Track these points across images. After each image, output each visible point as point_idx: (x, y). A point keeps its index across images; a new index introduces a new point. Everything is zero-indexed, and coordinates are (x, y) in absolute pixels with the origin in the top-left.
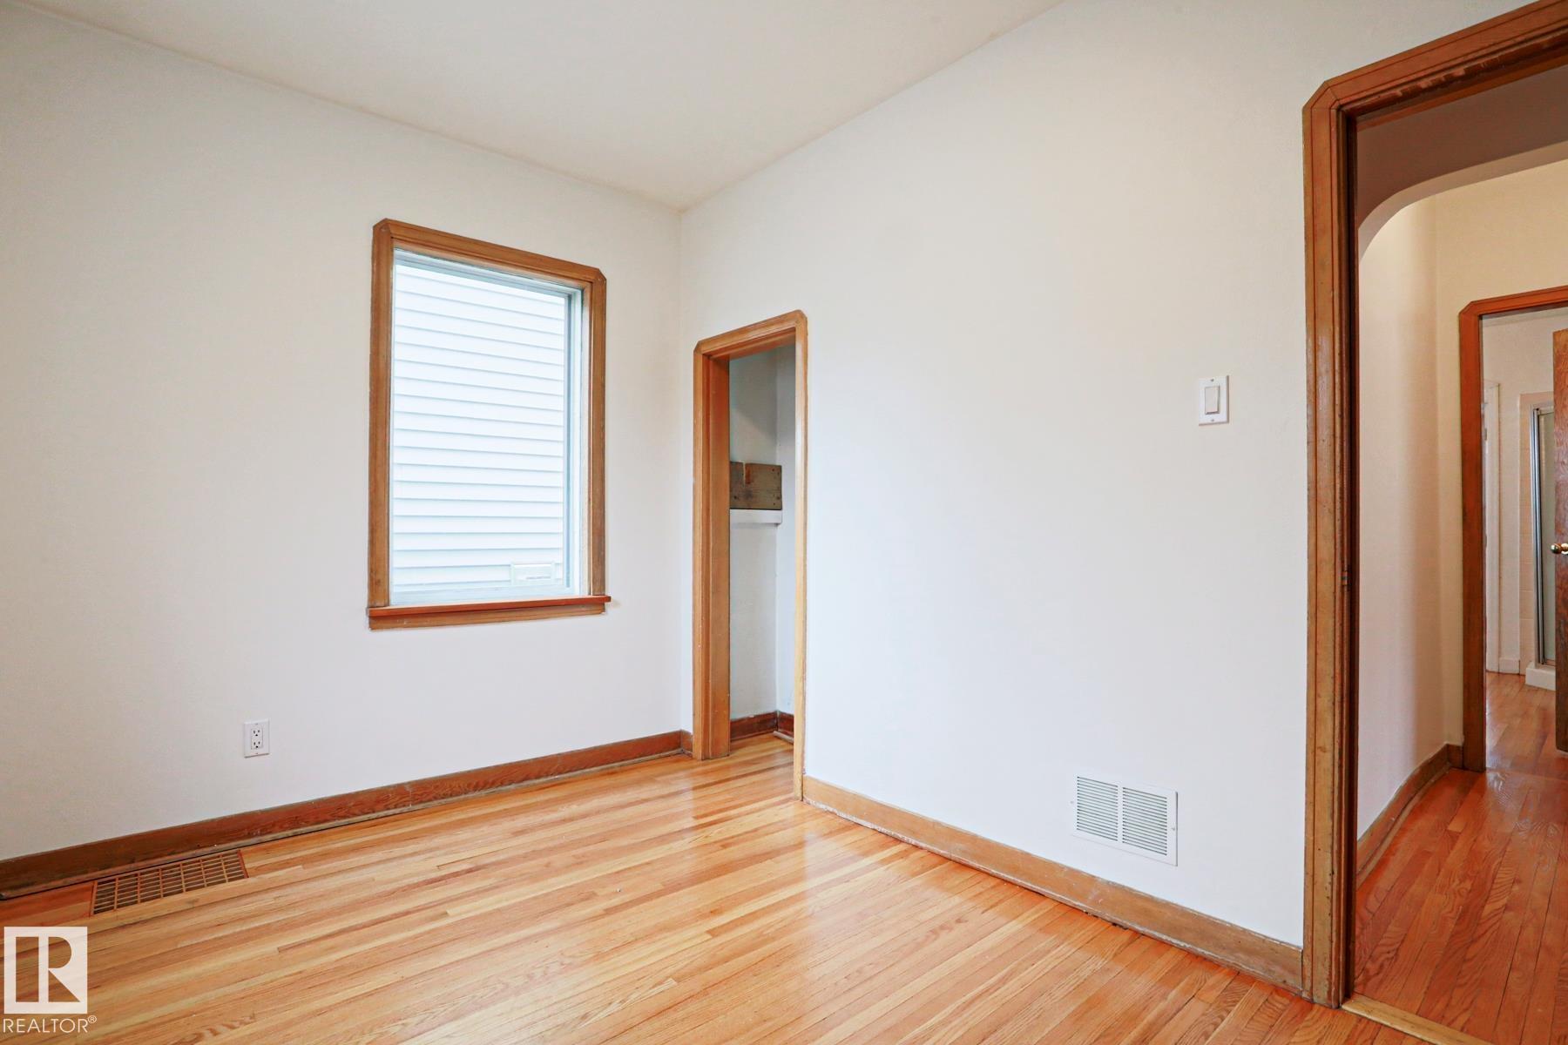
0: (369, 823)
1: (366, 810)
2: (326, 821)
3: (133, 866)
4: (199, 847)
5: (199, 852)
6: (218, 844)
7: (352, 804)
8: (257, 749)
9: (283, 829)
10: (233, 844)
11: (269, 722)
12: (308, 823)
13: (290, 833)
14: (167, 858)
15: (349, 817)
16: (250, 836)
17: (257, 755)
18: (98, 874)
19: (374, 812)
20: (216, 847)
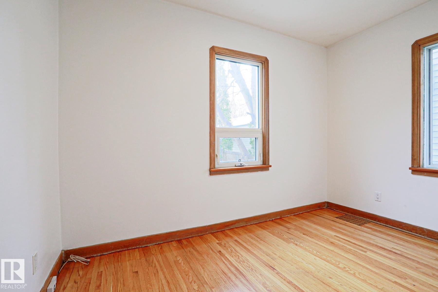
0: (408, 234)
1: (409, 230)
2: (395, 227)
3: (352, 215)
4: (364, 217)
5: (364, 218)
6: (368, 219)
7: (404, 226)
8: (378, 200)
9: (383, 223)
10: (371, 220)
11: (381, 193)
12: (390, 225)
13: (384, 225)
14: (358, 216)
15: (403, 229)
16: (375, 220)
17: (378, 201)
18: (346, 213)
19: (411, 232)
20: (367, 219)
